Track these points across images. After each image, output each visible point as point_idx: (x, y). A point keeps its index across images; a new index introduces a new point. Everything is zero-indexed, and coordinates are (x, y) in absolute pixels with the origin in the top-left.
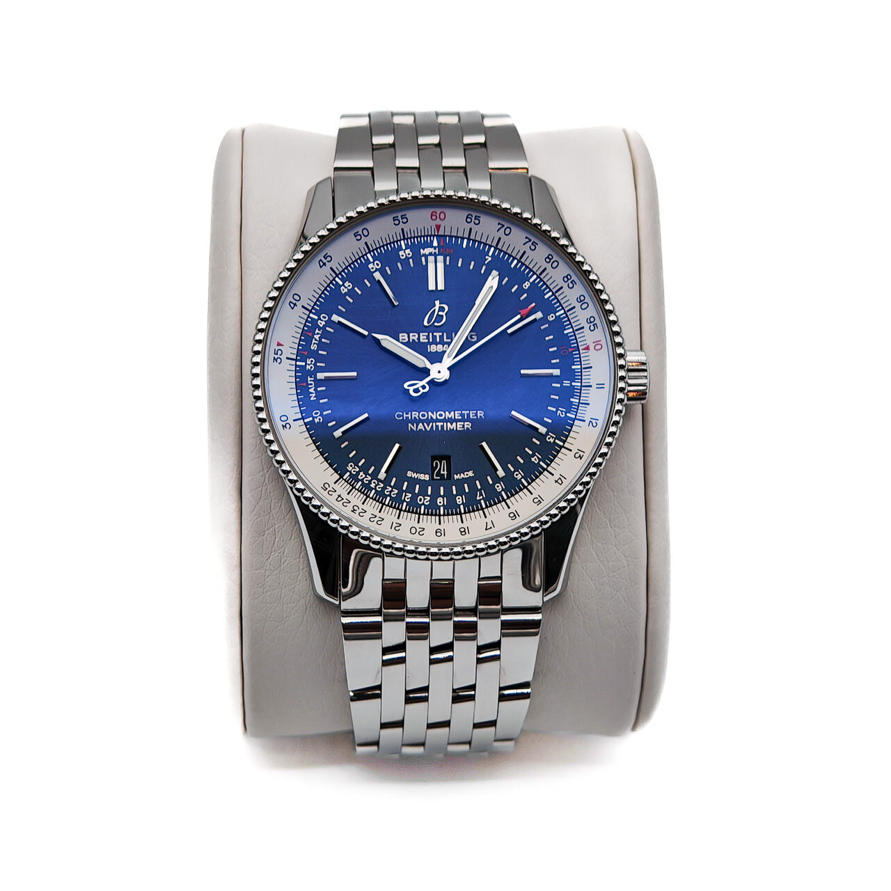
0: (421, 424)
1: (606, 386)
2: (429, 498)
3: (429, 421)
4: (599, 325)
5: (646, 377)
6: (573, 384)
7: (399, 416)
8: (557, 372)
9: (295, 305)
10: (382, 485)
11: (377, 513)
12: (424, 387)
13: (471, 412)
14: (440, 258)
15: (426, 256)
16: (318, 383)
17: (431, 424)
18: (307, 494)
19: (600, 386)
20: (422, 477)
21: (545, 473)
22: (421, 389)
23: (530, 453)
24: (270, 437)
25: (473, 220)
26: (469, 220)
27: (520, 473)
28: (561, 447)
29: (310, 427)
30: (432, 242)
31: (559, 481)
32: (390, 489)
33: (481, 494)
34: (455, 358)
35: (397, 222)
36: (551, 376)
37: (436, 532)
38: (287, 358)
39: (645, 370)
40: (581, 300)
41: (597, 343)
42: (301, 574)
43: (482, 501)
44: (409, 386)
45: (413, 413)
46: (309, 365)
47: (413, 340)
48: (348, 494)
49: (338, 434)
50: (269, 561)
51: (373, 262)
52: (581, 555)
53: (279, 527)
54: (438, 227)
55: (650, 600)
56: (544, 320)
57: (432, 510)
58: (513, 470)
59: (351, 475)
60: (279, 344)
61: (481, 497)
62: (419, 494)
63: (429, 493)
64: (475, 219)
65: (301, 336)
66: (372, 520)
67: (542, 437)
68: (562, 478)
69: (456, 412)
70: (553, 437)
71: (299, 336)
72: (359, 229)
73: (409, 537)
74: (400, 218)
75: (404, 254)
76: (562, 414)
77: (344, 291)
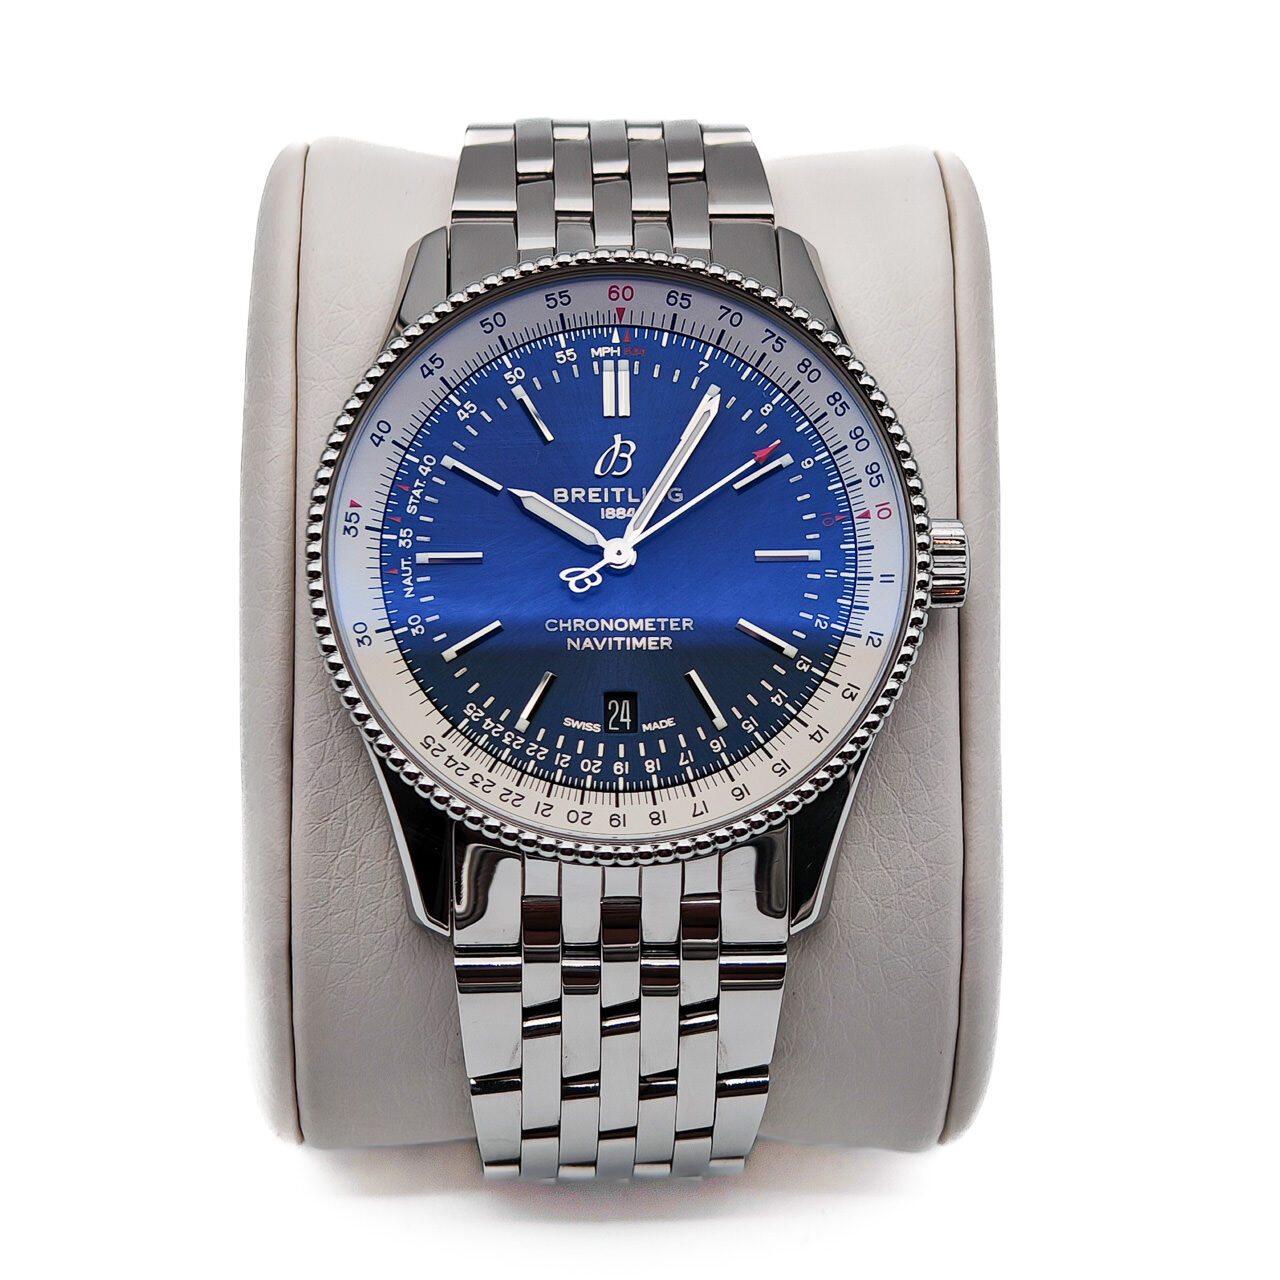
0: (588, 640)
1: (897, 579)
2: (600, 763)
3: (602, 634)
4: (886, 476)
5: (964, 563)
6: (843, 574)
7: (552, 625)
8: (814, 555)
9: (381, 439)
10: (523, 740)
11: (512, 786)
12: (593, 578)
13: (672, 620)
14: (624, 364)
15: (600, 360)
16: (419, 569)
17: (605, 639)
18: (397, 754)
19: (887, 578)
20: (588, 727)
21: (794, 722)
22: (587, 581)
23: (770, 688)
24: (336, 658)
25: (679, 301)
26: (672, 300)
27: (752, 723)
28: (822, 679)
29: (404, 643)
30: (610, 336)
31: (817, 736)
32: (536, 747)
33: (686, 757)
34: (644, 530)
35: (552, 303)
36: (804, 560)
37: (611, 820)
38: (368, 528)
39: (962, 553)
40: (855, 435)
41: (882, 506)
42: (388, 887)
43: (689, 769)
44: (568, 576)
45: (575, 621)
46: (403, 539)
47: (577, 498)
48: (466, 754)
49: (449, 654)
50: (336, 863)
51: (512, 370)
52: (853, 858)
53: (352, 807)
54: (621, 312)
55: (968, 933)
56: (795, 468)
57: (605, 783)
58: (739, 716)
59: (471, 722)
60: (354, 505)
61: (687, 762)
62: (584, 755)
63: (601, 754)
64: (682, 299)
65: (391, 491)
66: (504, 798)
67: (788, 662)
68: (820, 730)
69: (647, 620)
70: (807, 663)
71: (386, 491)
72: (489, 315)
73: (564, 827)
74: (556, 296)
75: (564, 356)
76: (824, 625)
77: (463, 416)
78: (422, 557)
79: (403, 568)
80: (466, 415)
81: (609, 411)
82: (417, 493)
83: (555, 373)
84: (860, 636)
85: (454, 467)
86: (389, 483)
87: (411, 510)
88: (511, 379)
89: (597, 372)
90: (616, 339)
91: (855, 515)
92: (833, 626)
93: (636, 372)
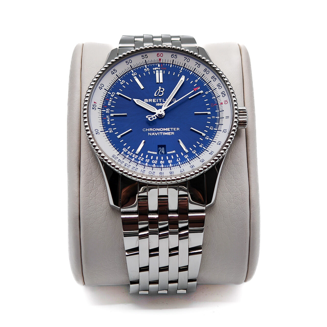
0: (153, 133)
1: (230, 117)
2: (157, 161)
3: (156, 132)
4: (226, 94)
6: (216, 117)
7: (144, 130)
8: (209, 113)
9: (102, 88)
10: (137, 156)
11: (135, 166)
13: (174, 128)
14: (161, 71)
15: (155, 70)
16: (111, 117)
19: (227, 117)
20: (154, 153)
21: (205, 151)
22: (153, 118)
23: (199, 143)
26: (172, 56)
27: (195, 151)
28: (212, 141)
29: (107, 134)
30: (157, 65)
32: (141, 158)
33: (179, 159)
36: (207, 114)
37: (160, 173)
38: (98, 108)
40: (218, 85)
41: (226, 101)
43: (179, 162)
44: (148, 117)
45: (150, 129)
46: (107, 111)
47: (150, 101)
48: (123, 159)
49: (119, 137)
51: (134, 73)
54: (160, 59)
56: (204, 94)
57: (158, 166)
58: (191, 150)
59: (124, 153)
60: (95, 103)
62: (153, 160)
63: (157, 159)
64: (175, 56)
65: (104, 100)
66: (133, 169)
67: (203, 137)
68: (212, 152)
69: (168, 128)
70: (208, 138)
72: (128, 60)
73: (148, 175)
74: (144, 56)
75: (146, 70)
76: (212, 129)
77: (121, 83)
78: (112, 115)
79: (107, 118)
80: (123, 83)
81: (158, 81)
82: (110, 101)
83: (144, 74)
84: (221, 131)
85: (120, 94)
86: (104, 98)
87: (109, 104)
88: (133, 75)
89: (154, 73)
90: (159, 66)
91: (219, 104)
92: (214, 129)
93: (164, 73)
